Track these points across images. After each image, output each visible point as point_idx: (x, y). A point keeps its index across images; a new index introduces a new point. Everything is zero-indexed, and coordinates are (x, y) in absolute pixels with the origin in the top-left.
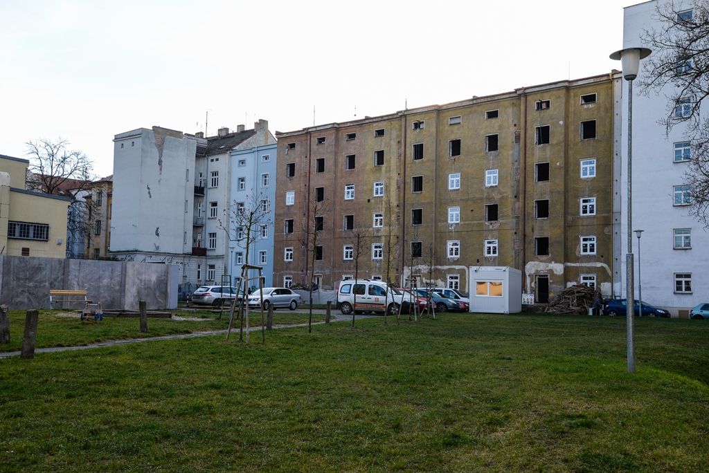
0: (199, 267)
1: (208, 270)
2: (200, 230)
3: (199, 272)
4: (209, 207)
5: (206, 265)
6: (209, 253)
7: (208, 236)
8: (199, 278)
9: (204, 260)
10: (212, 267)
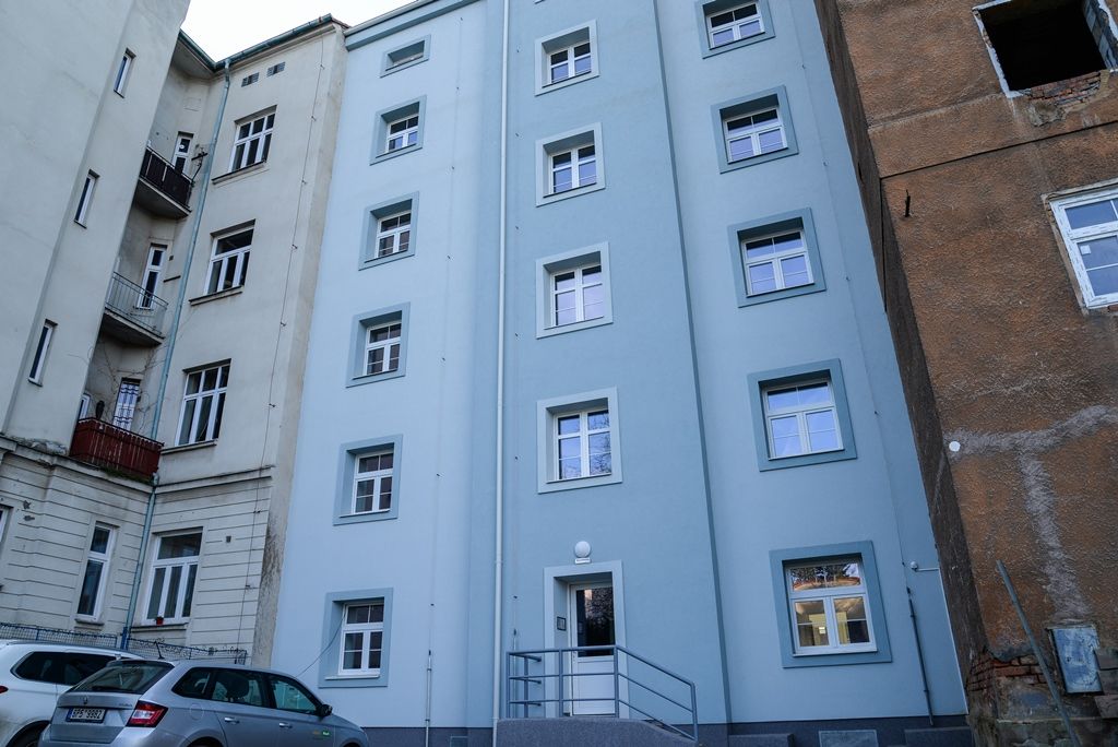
0: (100, 540)
1: (154, 561)
2: (134, 364)
3: (93, 571)
4: (208, 254)
5: (147, 533)
6: (169, 470)
7: (177, 382)
8: (86, 604)
9: (138, 505)
10: (184, 542)
